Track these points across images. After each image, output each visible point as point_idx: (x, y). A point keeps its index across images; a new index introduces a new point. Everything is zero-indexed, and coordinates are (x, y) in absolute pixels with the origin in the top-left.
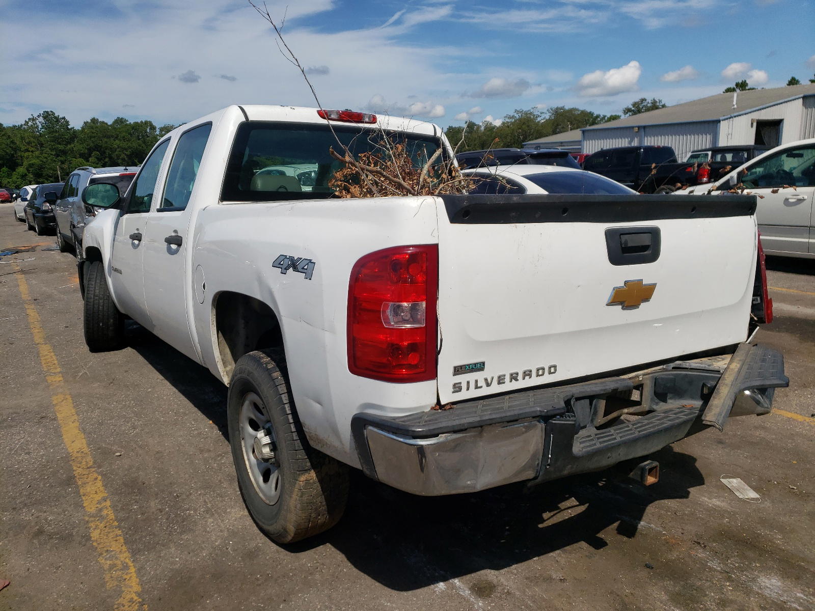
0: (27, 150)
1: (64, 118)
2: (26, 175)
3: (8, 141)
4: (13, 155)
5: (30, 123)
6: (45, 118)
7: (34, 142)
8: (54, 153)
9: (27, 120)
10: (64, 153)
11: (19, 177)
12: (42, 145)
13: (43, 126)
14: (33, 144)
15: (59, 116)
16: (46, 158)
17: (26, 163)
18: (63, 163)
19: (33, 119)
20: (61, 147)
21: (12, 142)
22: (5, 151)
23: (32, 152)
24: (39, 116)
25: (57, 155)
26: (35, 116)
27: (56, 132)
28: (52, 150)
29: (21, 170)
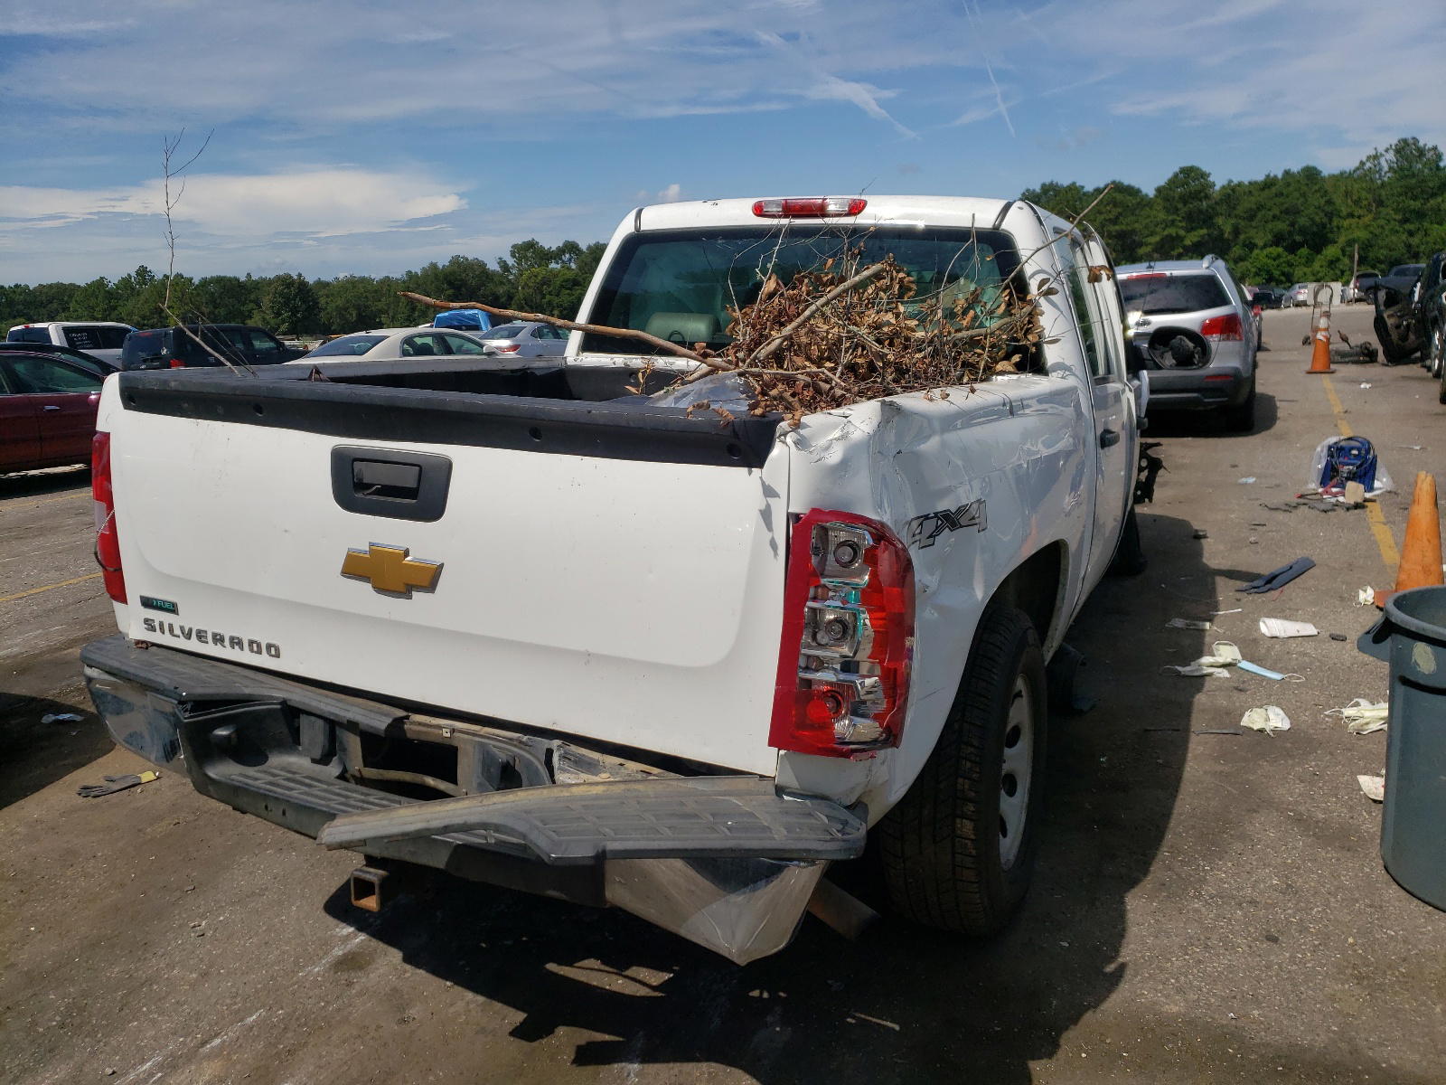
0: (1351, 215)
1: (1435, 148)
2: (1338, 260)
3: (1322, 201)
4: (1324, 226)
5: (1368, 165)
6: (1398, 151)
7: (1367, 199)
8: (1399, 217)
9: (1364, 160)
10: (1420, 215)
11: (1324, 263)
12: (1380, 203)
13: (1390, 168)
14: (1365, 202)
15: (1425, 145)
16: (1382, 227)
17: (1342, 240)
18: (1411, 234)
19: (1376, 157)
20: (1415, 205)
21: (1329, 202)
22: (1312, 219)
23: (1359, 217)
24: (1387, 151)
25: (1406, 221)
26: (1381, 150)
27: (1413, 175)
28: (1396, 211)
29: (1331, 251)
